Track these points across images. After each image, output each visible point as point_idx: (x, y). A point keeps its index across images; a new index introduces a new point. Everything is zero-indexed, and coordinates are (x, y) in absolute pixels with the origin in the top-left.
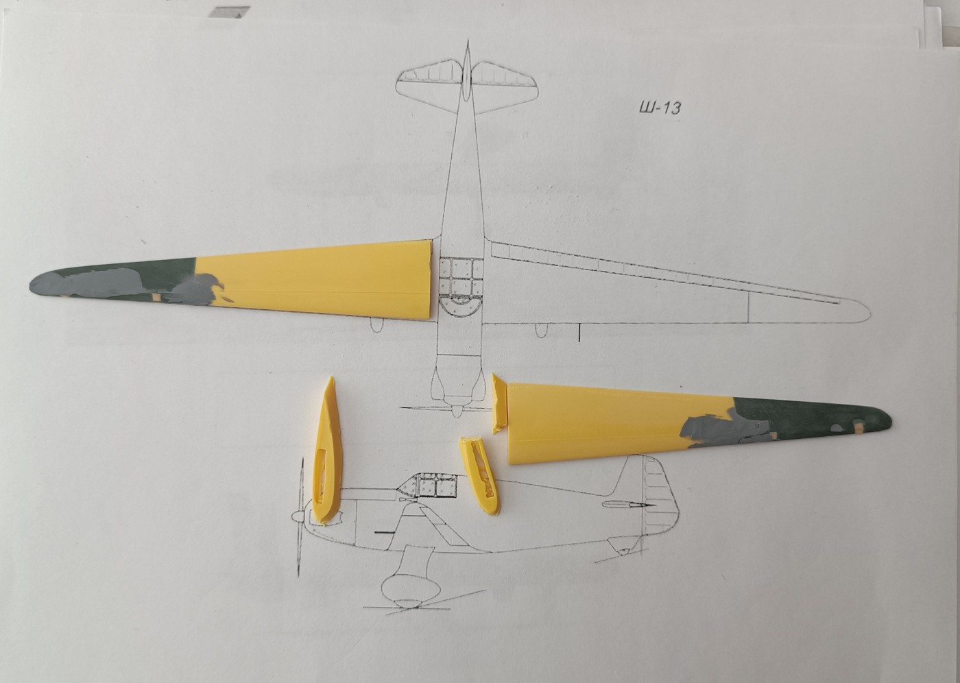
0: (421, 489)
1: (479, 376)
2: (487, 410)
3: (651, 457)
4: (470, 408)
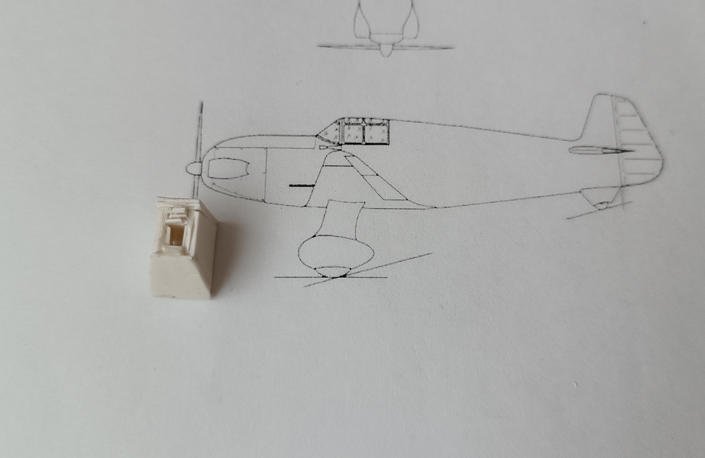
0: (346, 135)
1: (410, 13)
2: (422, 48)
3: (621, 97)
4: (402, 46)
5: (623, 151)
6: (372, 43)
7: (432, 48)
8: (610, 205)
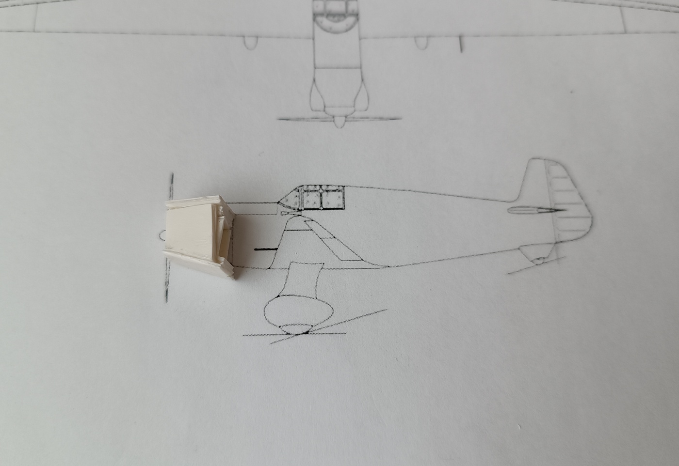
0: (305, 202)
1: (361, 87)
2: (372, 119)
3: (553, 161)
4: (354, 118)
5: (557, 210)
6: (327, 116)
7: (381, 119)
8: (546, 260)
